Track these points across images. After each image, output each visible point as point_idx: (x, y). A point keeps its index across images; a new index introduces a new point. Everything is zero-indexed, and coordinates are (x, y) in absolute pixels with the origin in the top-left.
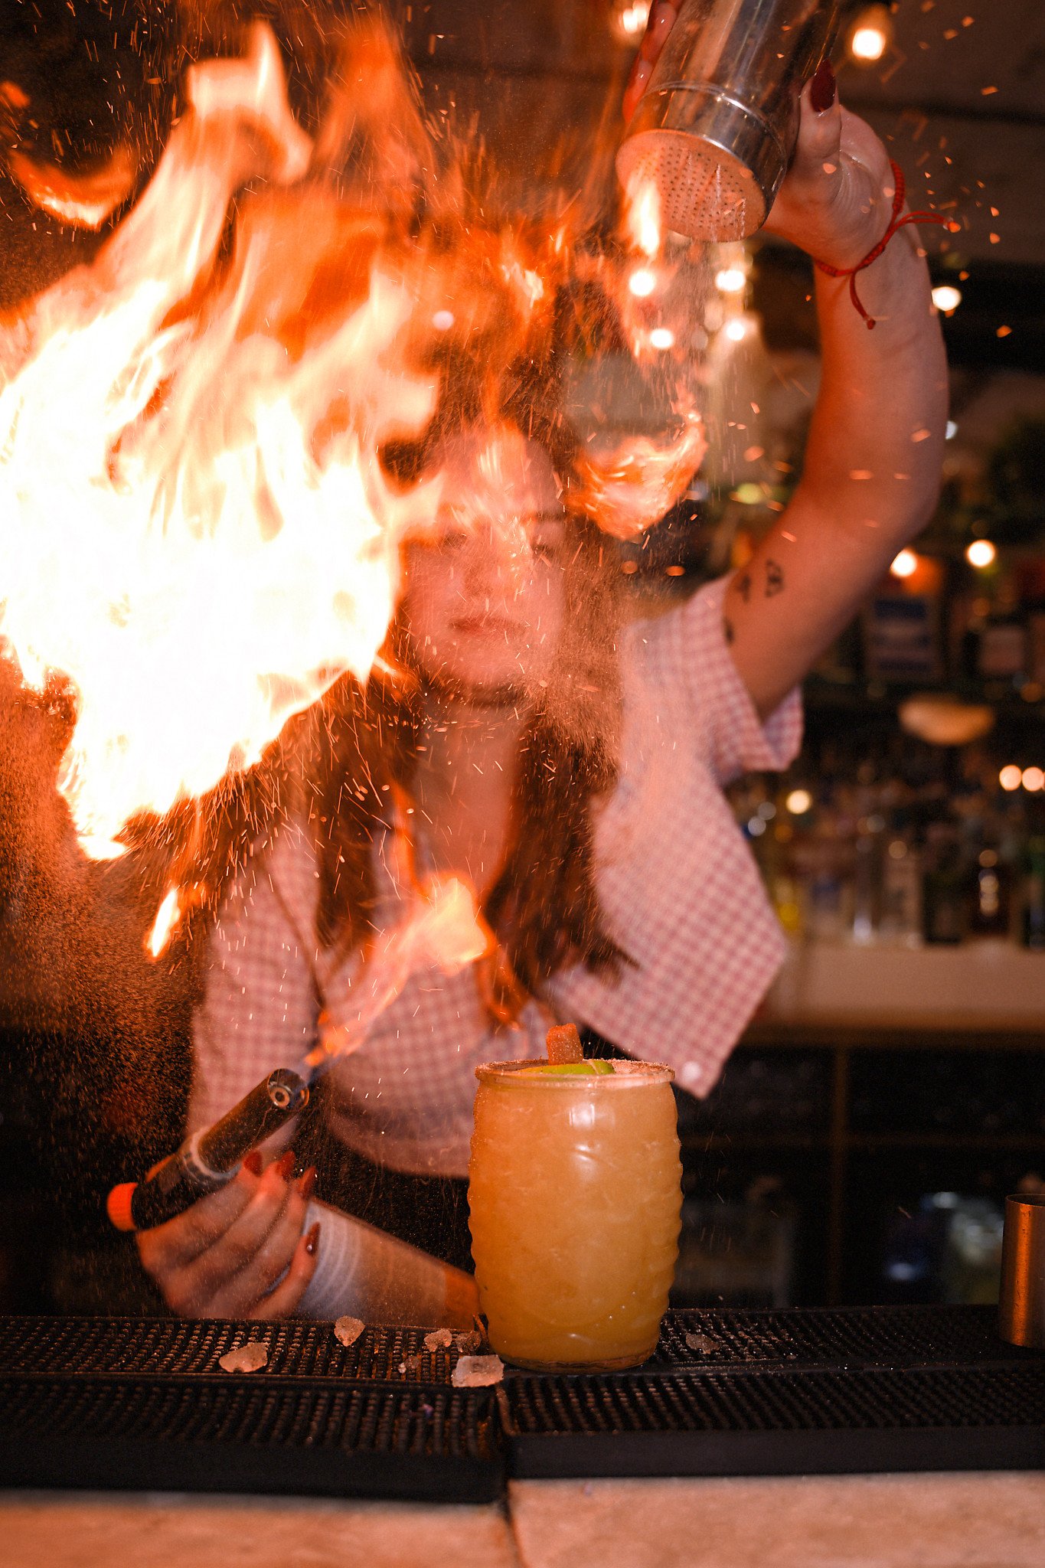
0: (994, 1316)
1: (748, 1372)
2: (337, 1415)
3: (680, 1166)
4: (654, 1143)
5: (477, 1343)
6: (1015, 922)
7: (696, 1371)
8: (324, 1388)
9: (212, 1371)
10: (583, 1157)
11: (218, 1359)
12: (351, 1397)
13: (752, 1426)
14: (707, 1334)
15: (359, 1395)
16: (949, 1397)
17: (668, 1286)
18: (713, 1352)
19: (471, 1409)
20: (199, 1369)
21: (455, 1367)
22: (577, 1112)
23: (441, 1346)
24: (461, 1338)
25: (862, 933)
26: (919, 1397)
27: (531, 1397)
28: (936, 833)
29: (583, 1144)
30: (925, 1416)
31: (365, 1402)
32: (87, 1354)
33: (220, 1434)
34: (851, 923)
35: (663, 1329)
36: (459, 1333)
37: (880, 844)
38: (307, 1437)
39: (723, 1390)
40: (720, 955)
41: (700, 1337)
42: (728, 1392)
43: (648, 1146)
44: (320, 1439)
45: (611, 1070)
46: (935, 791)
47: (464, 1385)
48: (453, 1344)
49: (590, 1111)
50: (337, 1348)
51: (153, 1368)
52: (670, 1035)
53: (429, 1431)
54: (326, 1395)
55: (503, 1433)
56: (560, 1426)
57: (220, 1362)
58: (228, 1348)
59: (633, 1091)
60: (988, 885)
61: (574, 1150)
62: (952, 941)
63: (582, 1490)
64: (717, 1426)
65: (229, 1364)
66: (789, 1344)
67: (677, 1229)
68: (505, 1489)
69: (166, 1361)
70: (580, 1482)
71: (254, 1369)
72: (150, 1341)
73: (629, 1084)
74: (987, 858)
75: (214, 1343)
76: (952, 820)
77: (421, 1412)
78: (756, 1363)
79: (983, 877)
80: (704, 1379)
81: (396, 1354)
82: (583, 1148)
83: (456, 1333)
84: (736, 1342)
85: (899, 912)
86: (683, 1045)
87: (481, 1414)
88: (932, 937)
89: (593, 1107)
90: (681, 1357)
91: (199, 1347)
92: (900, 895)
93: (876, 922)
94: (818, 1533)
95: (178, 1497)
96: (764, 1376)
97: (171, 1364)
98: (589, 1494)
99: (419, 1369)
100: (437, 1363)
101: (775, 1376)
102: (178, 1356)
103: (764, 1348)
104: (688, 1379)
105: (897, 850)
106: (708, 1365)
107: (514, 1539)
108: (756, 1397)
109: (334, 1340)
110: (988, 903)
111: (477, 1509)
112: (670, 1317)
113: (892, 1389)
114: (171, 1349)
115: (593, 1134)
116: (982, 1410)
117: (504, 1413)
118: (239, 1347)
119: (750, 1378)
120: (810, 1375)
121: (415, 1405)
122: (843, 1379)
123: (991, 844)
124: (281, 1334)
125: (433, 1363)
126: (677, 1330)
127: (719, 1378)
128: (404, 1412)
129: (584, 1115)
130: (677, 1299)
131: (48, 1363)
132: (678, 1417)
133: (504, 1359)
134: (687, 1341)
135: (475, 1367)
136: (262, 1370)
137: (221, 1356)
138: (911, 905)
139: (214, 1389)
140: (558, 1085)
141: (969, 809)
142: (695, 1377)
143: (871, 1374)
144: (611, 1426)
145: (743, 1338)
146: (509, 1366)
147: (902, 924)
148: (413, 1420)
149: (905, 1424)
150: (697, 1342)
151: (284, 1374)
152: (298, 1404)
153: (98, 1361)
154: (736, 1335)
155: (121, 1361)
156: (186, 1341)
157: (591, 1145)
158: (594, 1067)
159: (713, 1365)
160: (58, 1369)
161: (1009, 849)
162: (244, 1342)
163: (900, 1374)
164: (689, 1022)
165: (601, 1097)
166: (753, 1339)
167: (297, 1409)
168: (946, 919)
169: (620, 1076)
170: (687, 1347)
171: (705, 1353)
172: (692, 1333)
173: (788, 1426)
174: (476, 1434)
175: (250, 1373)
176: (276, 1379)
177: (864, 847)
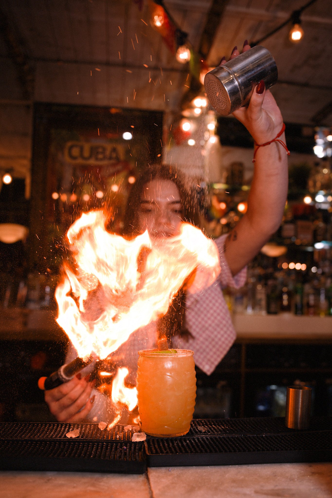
0: (284, 420)
1: (215, 437)
2: (99, 450)
3: (196, 379)
4: (188, 373)
5: (139, 429)
6: (293, 308)
7: (200, 436)
8: (95, 442)
9: (64, 437)
10: (168, 377)
11: (65, 434)
12: (103, 444)
13: (216, 452)
14: (204, 426)
15: (105, 444)
16: (271, 443)
17: (193, 413)
18: (205, 431)
19: (137, 448)
20: (60, 437)
21: (133, 436)
22: (167, 364)
23: (128, 430)
24: (134, 428)
25: (250, 311)
26: (263, 443)
27: (154, 444)
28: (270, 282)
29: (168, 373)
30: (264, 448)
31: (107, 446)
32: (28, 433)
33: (66, 455)
34: (246, 308)
35: (191, 425)
36: (134, 426)
37: (254, 285)
38: (91, 456)
39: (208, 442)
40: (219, 336)
41: (202, 427)
42: (209, 442)
43: (187, 373)
44: (95, 456)
45: (176, 352)
46: (270, 270)
47: (135, 441)
48: (132, 430)
49: (170, 364)
50: (99, 431)
51: (47, 437)
52: (202, 356)
53: (125, 454)
54: (96, 444)
55: (146, 454)
56: (162, 452)
57: (66, 435)
58: (68, 431)
59: (183, 358)
60: (285, 297)
61: (166, 375)
62: (275, 313)
63: (168, 470)
64: (206, 451)
65: (69, 435)
66: (226, 429)
67: (195, 396)
68: (147, 470)
69: (51, 435)
70: (168, 468)
71: (76, 437)
72: (46, 429)
73: (181, 356)
74: (285, 289)
75: (64, 430)
76: (275, 279)
77: (123, 448)
78: (217, 434)
79: (284, 295)
80: (202, 438)
81: (116, 432)
82: (168, 374)
83: (133, 426)
84: (212, 428)
85: (260, 305)
86: (206, 360)
87: (140, 449)
88: (269, 312)
89: (171, 363)
90: (196, 433)
91: (60, 431)
92: (260, 300)
93: (253, 308)
94: (234, 481)
95: (55, 473)
96: (219, 438)
97: (52, 436)
98: (170, 471)
99: (122, 437)
100: (128, 435)
101: (222, 438)
102: (54, 433)
103: (220, 430)
104: (198, 439)
105: (259, 287)
106: (204, 435)
107: (149, 484)
108: (217, 443)
109: (99, 429)
110: (285, 302)
111: (138, 476)
112: (193, 421)
113: (255, 441)
114: (52, 431)
115: (171, 370)
116: (280, 446)
117: (146, 449)
118: (72, 431)
119: (216, 438)
120: (232, 437)
121: (121, 447)
122: (242, 438)
123: (286, 285)
124: (83, 427)
125: (126, 435)
126: (195, 425)
127: (207, 439)
128: (118, 448)
129: (169, 365)
130: (195, 416)
131: (17, 435)
132: (195, 449)
133: (146, 433)
134: (198, 428)
135: (138, 436)
136: (78, 437)
137: (66, 433)
138: (264, 303)
139: (65, 442)
140: (162, 356)
141: (280, 276)
142: (200, 438)
143: (249, 437)
144: (177, 452)
145: (214, 427)
146: (148, 436)
147: (261, 309)
148: (121, 451)
149: (258, 450)
150: (201, 428)
151: (84, 438)
152: (88, 446)
153: (31, 435)
154: (212, 426)
155: (38, 435)
156: (56, 429)
157: (171, 373)
158: (171, 351)
159: (205, 435)
160: (20, 437)
161: (291, 287)
162: (73, 430)
163: (257, 437)
164: (208, 354)
165: (173, 360)
166: (217, 427)
167: (88, 448)
168: (273, 307)
169: (179, 354)
170: (198, 430)
171: (203, 431)
172: (199, 426)
173: (226, 451)
174: (138, 455)
175: (75, 438)
176: (82, 439)
177: (250, 286)
